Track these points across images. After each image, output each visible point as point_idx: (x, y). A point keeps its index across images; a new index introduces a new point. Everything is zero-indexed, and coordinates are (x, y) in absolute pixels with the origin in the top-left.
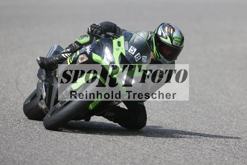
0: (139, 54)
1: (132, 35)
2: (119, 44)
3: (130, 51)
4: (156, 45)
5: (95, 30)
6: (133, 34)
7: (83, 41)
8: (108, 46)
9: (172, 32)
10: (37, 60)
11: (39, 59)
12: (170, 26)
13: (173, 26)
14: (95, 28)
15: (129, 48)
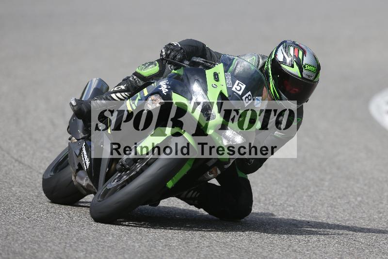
0: (249, 93)
1: (231, 60)
2: (216, 77)
3: (236, 88)
4: (273, 78)
5: (172, 54)
6: (234, 59)
7: (147, 72)
8: (198, 80)
9: (300, 56)
10: (71, 104)
11: (74, 103)
12: (297, 47)
13: (301, 45)
14: (172, 50)
15: (233, 83)
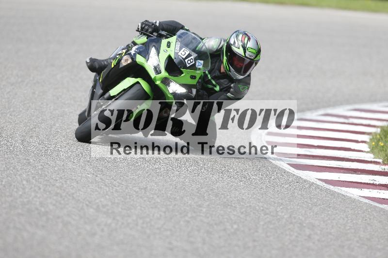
0: (192, 57)
2: (169, 45)
3: (181, 53)
4: (226, 55)
5: (146, 28)
8: (155, 47)
9: (246, 41)
15: (180, 50)
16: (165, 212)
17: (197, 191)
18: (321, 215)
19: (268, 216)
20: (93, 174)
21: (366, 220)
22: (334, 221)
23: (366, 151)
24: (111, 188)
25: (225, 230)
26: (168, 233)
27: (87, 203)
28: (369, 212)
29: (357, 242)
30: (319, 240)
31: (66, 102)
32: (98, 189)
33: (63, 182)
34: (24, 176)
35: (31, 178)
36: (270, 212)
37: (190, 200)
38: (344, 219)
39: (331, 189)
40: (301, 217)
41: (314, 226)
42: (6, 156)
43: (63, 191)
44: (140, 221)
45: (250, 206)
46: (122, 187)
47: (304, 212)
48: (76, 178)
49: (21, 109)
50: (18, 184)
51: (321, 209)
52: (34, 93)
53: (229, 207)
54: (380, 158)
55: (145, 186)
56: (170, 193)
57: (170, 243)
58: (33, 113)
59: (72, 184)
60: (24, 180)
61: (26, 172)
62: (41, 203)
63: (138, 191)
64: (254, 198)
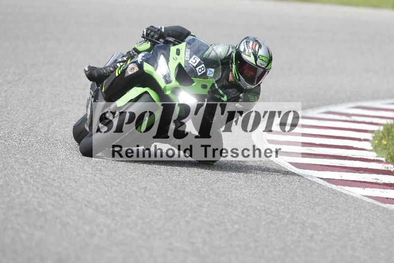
0: (203, 65)
2: (178, 52)
3: (192, 61)
5: (151, 34)
7: (142, 48)
8: (164, 54)
9: (257, 49)
12: (256, 41)
13: (259, 41)
15: (191, 58)
16: (165, 212)
17: (197, 190)
18: (323, 215)
19: (269, 216)
20: (92, 174)
21: (369, 220)
22: (336, 221)
23: (369, 149)
24: (110, 188)
25: (226, 230)
26: (168, 234)
27: (86, 203)
28: (372, 211)
29: (360, 242)
30: (321, 241)
31: (65, 100)
32: (97, 189)
33: (61, 182)
34: (22, 175)
35: (29, 178)
36: (272, 212)
37: (190, 200)
38: (346, 219)
39: (333, 188)
40: (303, 217)
41: (316, 226)
42: (4, 156)
43: (61, 191)
44: (140, 222)
45: (251, 206)
46: (121, 186)
47: (305, 211)
48: (74, 178)
49: (18, 108)
50: (16, 184)
51: (324, 209)
52: (32, 91)
53: (230, 207)
54: (383, 157)
55: (144, 186)
56: (170, 192)
57: (170, 244)
58: (30, 112)
59: (71, 184)
60: (22, 179)
61: (24, 172)
62: (39, 204)
63: (137, 191)
64: (255, 198)
